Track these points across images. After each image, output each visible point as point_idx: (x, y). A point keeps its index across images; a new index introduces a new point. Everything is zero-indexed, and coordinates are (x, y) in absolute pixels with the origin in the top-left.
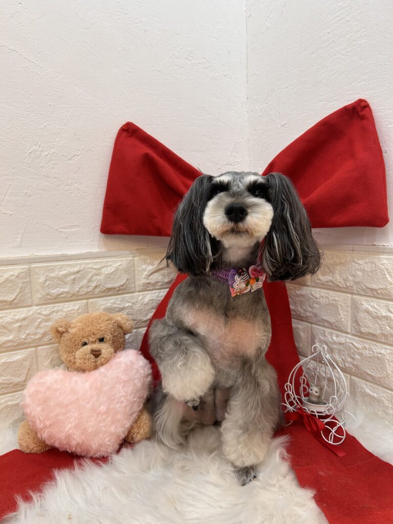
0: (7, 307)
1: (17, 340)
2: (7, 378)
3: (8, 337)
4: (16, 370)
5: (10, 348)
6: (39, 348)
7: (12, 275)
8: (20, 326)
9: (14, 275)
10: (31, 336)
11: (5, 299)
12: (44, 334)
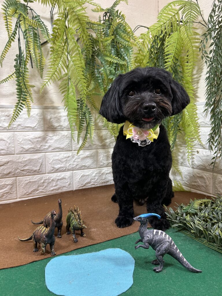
0: (31, 130)
1: (36, 148)
2: (30, 167)
3: (31, 146)
4: (35, 164)
5: (32, 152)
6: (47, 153)
7: (34, 114)
8: (38, 141)
9: (35, 114)
10: (43, 147)
11: (30, 126)
12: (50, 146)
